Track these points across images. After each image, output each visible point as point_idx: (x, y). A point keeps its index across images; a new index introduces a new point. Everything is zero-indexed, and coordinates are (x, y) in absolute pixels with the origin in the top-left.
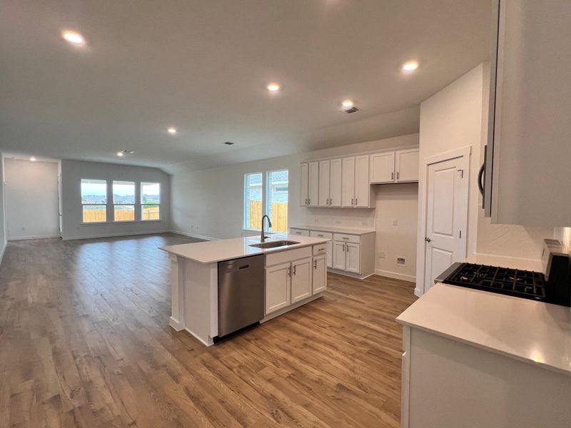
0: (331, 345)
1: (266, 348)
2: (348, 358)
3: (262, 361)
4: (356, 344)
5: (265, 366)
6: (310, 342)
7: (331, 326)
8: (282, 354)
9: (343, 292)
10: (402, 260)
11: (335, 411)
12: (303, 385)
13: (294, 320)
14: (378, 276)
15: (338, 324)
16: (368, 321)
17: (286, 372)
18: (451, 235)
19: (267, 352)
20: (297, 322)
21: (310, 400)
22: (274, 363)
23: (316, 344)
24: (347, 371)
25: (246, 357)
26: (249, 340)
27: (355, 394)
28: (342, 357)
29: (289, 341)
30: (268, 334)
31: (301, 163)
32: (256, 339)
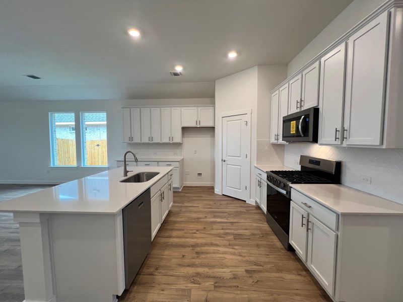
0: (212, 244)
1: (171, 273)
2: (230, 248)
3: (183, 287)
4: (224, 236)
5: (190, 290)
6: (198, 249)
7: (197, 231)
8: (191, 271)
9: (179, 203)
10: (200, 174)
11: (265, 292)
12: (230, 287)
13: (170, 237)
14: (187, 187)
15: (200, 227)
16: (212, 218)
17: (209, 284)
18: (240, 157)
19: (178, 276)
20: (173, 237)
21: (246, 296)
22: (192, 283)
23: (203, 248)
24: (238, 257)
25: (165, 292)
26: (151, 274)
27: (260, 272)
28: (227, 250)
29: (183, 256)
30: (162, 259)
31: (123, 108)
32: (157, 269)
